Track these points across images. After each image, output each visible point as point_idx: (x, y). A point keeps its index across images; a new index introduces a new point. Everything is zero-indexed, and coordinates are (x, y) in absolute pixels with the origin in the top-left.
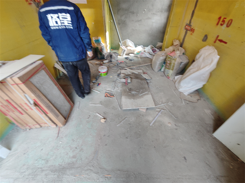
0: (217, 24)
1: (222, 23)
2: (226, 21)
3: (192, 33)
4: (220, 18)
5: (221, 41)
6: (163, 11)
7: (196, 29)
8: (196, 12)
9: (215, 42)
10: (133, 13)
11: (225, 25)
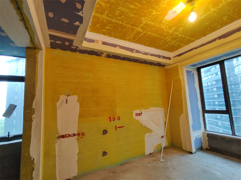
0: (110, 121)
1: (114, 119)
2: (116, 118)
4: (110, 118)
5: (120, 127)
7: (86, 131)
9: (116, 130)
11: (116, 120)
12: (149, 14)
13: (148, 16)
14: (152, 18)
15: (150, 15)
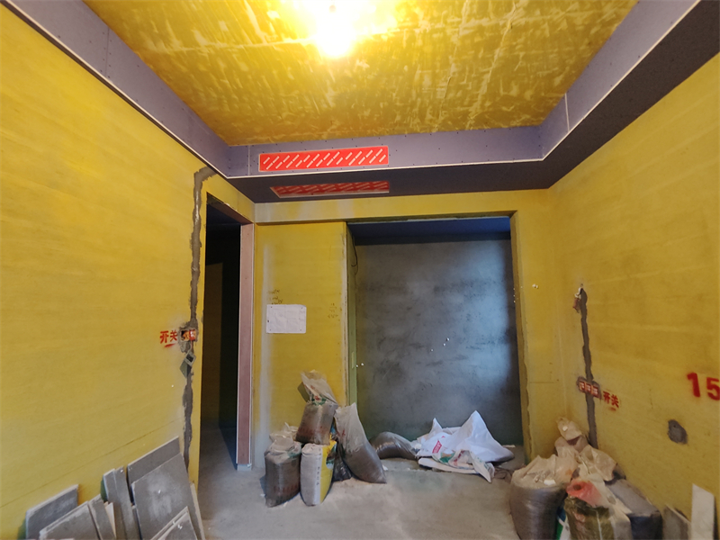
0: (697, 393)
1: (713, 393)
3: (615, 406)
4: (692, 377)
6: (496, 342)
7: (620, 396)
8: (592, 348)
10: (418, 346)
12: (435, 36)
13: (443, 30)
14: (446, 17)
15: (436, 31)
